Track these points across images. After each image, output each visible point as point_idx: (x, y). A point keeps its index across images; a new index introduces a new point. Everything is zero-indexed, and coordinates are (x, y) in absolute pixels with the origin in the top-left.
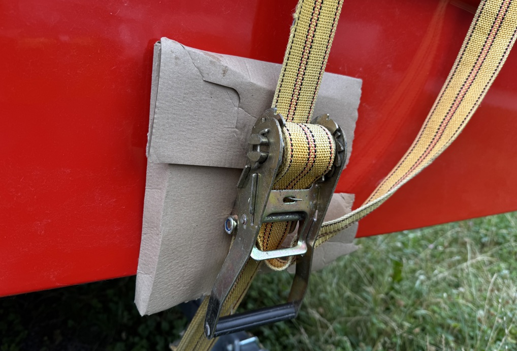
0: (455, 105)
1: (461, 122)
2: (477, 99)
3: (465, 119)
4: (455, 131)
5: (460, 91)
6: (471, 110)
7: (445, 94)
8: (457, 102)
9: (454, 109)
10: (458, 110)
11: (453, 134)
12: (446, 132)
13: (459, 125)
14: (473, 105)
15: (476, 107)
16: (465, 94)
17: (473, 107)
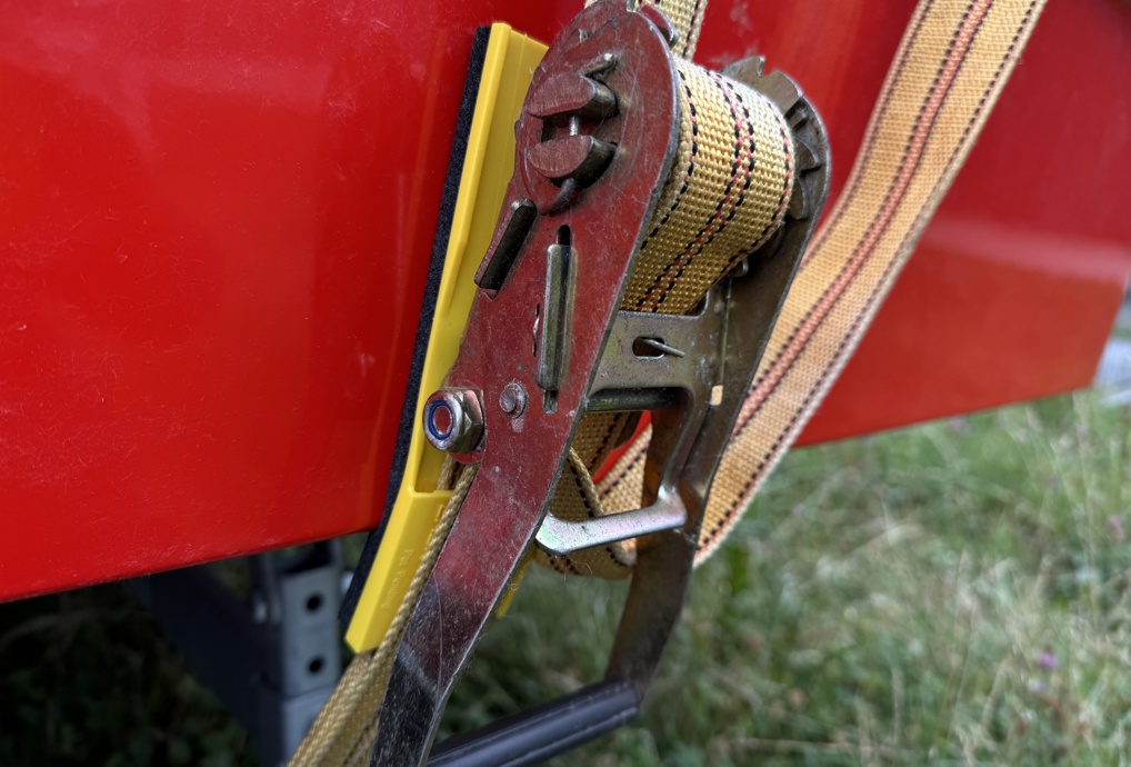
0: (951, 66)
1: (972, 112)
2: (1011, 43)
3: (983, 102)
4: (957, 141)
5: (961, 25)
6: (997, 75)
7: (920, 37)
8: (956, 57)
9: (947, 75)
10: (961, 78)
11: (951, 151)
12: (933, 146)
13: (967, 121)
14: (1000, 62)
15: (1010, 65)
16: (976, 31)
17: (1002, 66)
